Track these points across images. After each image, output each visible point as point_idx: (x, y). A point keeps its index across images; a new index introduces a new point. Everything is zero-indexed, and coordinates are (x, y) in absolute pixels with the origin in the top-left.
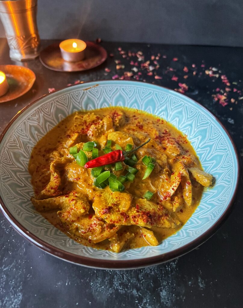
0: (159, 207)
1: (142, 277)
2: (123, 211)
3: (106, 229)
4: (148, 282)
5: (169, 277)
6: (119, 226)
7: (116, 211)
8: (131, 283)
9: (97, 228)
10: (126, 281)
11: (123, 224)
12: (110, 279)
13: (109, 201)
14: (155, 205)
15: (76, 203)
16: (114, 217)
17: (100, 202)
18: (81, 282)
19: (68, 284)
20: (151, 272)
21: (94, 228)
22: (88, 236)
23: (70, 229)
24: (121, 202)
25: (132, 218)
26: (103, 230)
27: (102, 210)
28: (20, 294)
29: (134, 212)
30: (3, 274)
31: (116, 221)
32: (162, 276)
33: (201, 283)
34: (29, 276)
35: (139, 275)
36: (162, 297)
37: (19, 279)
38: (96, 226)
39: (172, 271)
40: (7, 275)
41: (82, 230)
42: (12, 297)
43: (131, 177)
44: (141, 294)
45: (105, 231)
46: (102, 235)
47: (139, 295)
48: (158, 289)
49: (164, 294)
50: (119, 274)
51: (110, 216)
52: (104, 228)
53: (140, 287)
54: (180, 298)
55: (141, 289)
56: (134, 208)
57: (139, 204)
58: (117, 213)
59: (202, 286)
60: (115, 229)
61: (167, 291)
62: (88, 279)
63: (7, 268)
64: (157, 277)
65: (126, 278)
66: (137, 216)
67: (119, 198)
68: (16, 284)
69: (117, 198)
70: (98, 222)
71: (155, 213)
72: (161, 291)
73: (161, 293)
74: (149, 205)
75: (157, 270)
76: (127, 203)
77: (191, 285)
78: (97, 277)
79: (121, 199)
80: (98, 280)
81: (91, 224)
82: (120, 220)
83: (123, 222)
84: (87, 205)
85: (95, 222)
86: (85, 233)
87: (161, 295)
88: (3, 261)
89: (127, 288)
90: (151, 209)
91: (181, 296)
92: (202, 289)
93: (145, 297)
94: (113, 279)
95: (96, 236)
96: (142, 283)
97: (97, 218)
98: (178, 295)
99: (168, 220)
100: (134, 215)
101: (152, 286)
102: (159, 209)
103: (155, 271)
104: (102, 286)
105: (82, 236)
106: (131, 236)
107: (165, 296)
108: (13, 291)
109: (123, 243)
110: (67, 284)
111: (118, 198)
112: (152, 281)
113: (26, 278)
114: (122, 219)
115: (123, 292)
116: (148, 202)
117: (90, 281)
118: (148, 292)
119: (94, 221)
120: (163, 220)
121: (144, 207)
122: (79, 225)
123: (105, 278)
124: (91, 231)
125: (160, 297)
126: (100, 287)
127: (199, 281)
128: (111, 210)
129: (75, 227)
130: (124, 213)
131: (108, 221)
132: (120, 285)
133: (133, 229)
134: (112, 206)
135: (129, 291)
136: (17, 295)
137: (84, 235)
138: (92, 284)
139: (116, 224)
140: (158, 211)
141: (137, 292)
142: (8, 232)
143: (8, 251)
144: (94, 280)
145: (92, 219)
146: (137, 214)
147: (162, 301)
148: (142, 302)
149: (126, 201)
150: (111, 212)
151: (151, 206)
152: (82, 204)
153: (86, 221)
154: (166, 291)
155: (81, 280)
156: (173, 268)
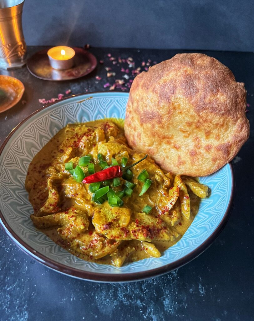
0: (157, 220)
1: (145, 287)
2: (123, 226)
3: (106, 245)
4: (151, 292)
5: (170, 286)
6: (120, 241)
7: (117, 226)
8: (135, 294)
9: (98, 244)
10: (130, 292)
11: (124, 239)
12: (114, 292)
13: (108, 217)
14: (154, 218)
15: (76, 219)
16: (115, 232)
17: (100, 218)
18: (86, 297)
20: (154, 282)
21: (95, 244)
22: (89, 252)
23: (71, 246)
24: (120, 217)
25: (133, 232)
26: (104, 246)
27: (103, 226)
28: (26, 312)
29: (134, 227)
30: (7, 294)
31: (117, 236)
32: (164, 285)
33: (201, 290)
34: (34, 294)
35: (142, 286)
36: (165, 305)
37: (23, 298)
38: (97, 242)
39: (173, 280)
40: (10, 295)
41: (83, 247)
42: (18, 316)
43: (129, 192)
44: (145, 305)
45: (106, 246)
46: (103, 250)
47: (143, 306)
48: (161, 299)
49: (167, 303)
50: (122, 286)
51: (111, 232)
52: (105, 243)
53: (144, 298)
54: (183, 305)
55: (145, 300)
56: (134, 222)
57: (138, 219)
58: (117, 229)
59: (203, 293)
60: (115, 244)
61: (170, 300)
62: (93, 292)
63: (11, 287)
64: (160, 287)
65: (129, 290)
66: (137, 231)
68: (21, 303)
69: (116, 213)
70: (99, 238)
71: (154, 227)
72: (164, 299)
73: (164, 302)
74: (148, 218)
75: (159, 280)
76: (127, 218)
77: (193, 292)
78: (101, 290)
79: (120, 214)
80: (102, 293)
81: (92, 241)
82: (120, 236)
83: (124, 237)
84: (86, 222)
85: (96, 238)
86: (86, 249)
87: (164, 304)
88: (6, 281)
89: (132, 299)
90: (150, 223)
92: (203, 295)
93: (149, 307)
94: (117, 292)
95: (98, 252)
96: (145, 294)
97: (98, 234)
98: (180, 302)
99: (167, 233)
100: (134, 230)
101: (155, 295)
102: (157, 222)
103: (157, 281)
104: (107, 299)
105: (83, 252)
106: (132, 250)
107: (168, 304)
108: (18, 310)
109: (124, 257)
110: (72, 300)
111: (118, 213)
112: (155, 291)
113: (30, 296)
114: (122, 234)
115: (128, 303)
116: (147, 216)
117: (95, 295)
118: (152, 301)
119: (94, 237)
120: (162, 233)
121: (144, 221)
122: (80, 242)
123: (109, 291)
124: (92, 248)
125: (163, 306)
126: (105, 300)
127: (200, 287)
129: (76, 243)
130: (124, 228)
131: (108, 237)
132: (125, 296)
133: (134, 243)
134: (112, 221)
135: (133, 302)
136: (22, 314)
137: (85, 251)
138: (97, 298)
139: (117, 239)
140: (157, 224)
141: (141, 302)
142: (8, 251)
143: (10, 271)
144: (99, 294)
145: (93, 235)
146: (137, 228)
147: (165, 309)
148: (146, 312)
149: (125, 216)
150: (111, 228)
151: (150, 220)
152: (81, 220)
153: (86, 238)
154: (168, 299)
155: (85, 295)
156: (174, 277)
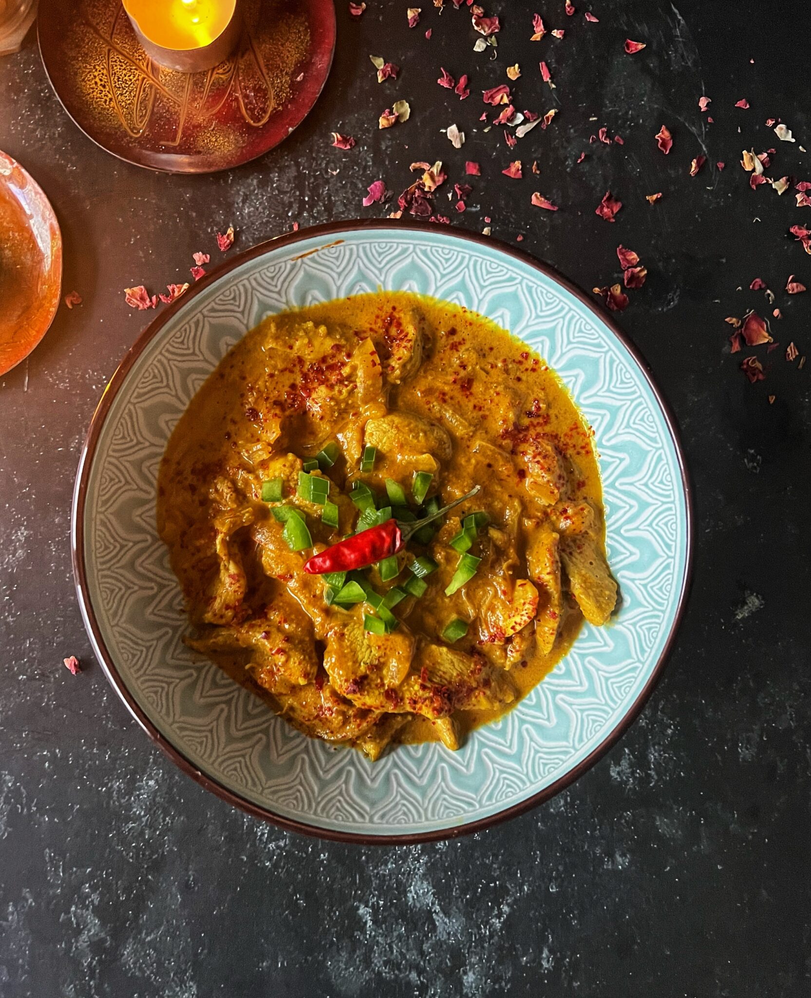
0: (472, 666)
1: (429, 948)
2: (391, 687)
3: (352, 719)
4: (440, 959)
5: (483, 947)
6: (380, 713)
7: (377, 685)
8: (407, 961)
9: (334, 718)
10: (396, 955)
11: (389, 711)
12: (364, 954)
13: (360, 657)
14: (465, 661)
15: (287, 661)
16: (370, 700)
17: (342, 656)
18: (307, 961)
19: (282, 964)
20: (449, 939)
21: (327, 716)
24: (388, 660)
25: (410, 703)
26: (346, 721)
28: (191, 983)
29: (415, 688)
30: (148, 948)
32: (470, 947)
33: (545, 960)
34: (202, 950)
36: (466, 983)
37: (182, 957)
39: (491, 936)
40: (155, 950)
42: (178, 989)
43: (418, 590)
44: (425, 981)
47: (422, 982)
48: (459, 972)
49: (470, 980)
52: (350, 717)
53: (425, 968)
54: (500, 987)
55: (427, 971)
56: (416, 676)
58: (377, 692)
59: (547, 966)
60: (371, 721)
61: (477, 974)
62: (322, 954)
63: (152, 936)
64: (460, 949)
65: (397, 951)
66: (420, 700)
67: (386, 649)
68: (179, 967)
69: (379, 647)
71: (462, 683)
72: (465, 973)
73: (465, 977)
74: (452, 662)
75: (462, 934)
76: (401, 666)
77: (527, 962)
78: (338, 950)
79: (387, 652)
80: (341, 955)
82: (383, 705)
83: (389, 707)
84: (312, 665)
85: (330, 704)
87: (464, 980)
88: (141, 922)
89: (399, 969)
90: (455, 674)
91: (503, 984)
92: (546, 973)
93: (432, 984)
94: (371, 954)
96: (429, 960)
97: (334, 693)
98: (497, 979)
99: (488, 698)
100: (414, 697)
101: (449, 964)
102: (471, 671)
103: (456, 936)
104: (350, 968)
107: (471, 982)
108: (176, 978)
110: (279, 966)
111: (382, 648)
112: (448, 956)
113: (196, 955)
114: (387, 703)
115: (391, 977)
116: (450, 656)
117: (325, 959)
118: (440, 975)
120: (476, 697)
123: (354, 951)
125: (462, 984)
126: (346, 969)
128: (366, 682)
130: (392, 690)
131: (358, 704)
132: (385, 964)
134: (368, 672)
135: (401, 976)
136: (186, 986)
138: (330, 965)
140: (469, 677)
141: (419, 976)
142: (132, 858)
143: (144, 902)
144: (333, 957)
146: (422, 693)
147: (465, 991)
148: (426, 994)
150: (363, 690)
151: (456, 665)
152: (300, 663)
153: (310, 696)
154: (474, 973)
155: (306, 958)
156: (495, 930)
